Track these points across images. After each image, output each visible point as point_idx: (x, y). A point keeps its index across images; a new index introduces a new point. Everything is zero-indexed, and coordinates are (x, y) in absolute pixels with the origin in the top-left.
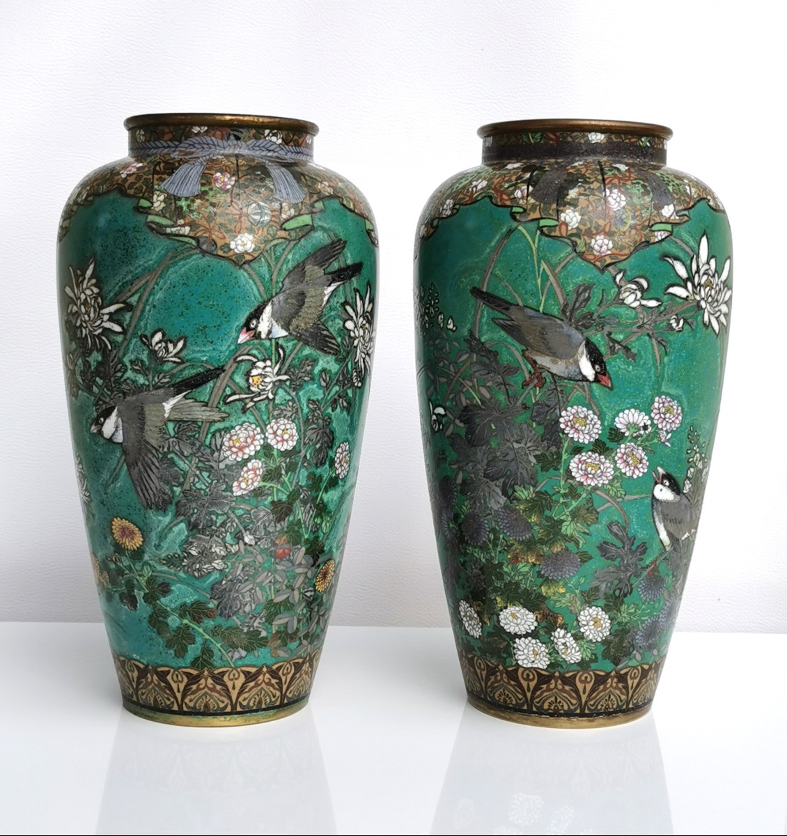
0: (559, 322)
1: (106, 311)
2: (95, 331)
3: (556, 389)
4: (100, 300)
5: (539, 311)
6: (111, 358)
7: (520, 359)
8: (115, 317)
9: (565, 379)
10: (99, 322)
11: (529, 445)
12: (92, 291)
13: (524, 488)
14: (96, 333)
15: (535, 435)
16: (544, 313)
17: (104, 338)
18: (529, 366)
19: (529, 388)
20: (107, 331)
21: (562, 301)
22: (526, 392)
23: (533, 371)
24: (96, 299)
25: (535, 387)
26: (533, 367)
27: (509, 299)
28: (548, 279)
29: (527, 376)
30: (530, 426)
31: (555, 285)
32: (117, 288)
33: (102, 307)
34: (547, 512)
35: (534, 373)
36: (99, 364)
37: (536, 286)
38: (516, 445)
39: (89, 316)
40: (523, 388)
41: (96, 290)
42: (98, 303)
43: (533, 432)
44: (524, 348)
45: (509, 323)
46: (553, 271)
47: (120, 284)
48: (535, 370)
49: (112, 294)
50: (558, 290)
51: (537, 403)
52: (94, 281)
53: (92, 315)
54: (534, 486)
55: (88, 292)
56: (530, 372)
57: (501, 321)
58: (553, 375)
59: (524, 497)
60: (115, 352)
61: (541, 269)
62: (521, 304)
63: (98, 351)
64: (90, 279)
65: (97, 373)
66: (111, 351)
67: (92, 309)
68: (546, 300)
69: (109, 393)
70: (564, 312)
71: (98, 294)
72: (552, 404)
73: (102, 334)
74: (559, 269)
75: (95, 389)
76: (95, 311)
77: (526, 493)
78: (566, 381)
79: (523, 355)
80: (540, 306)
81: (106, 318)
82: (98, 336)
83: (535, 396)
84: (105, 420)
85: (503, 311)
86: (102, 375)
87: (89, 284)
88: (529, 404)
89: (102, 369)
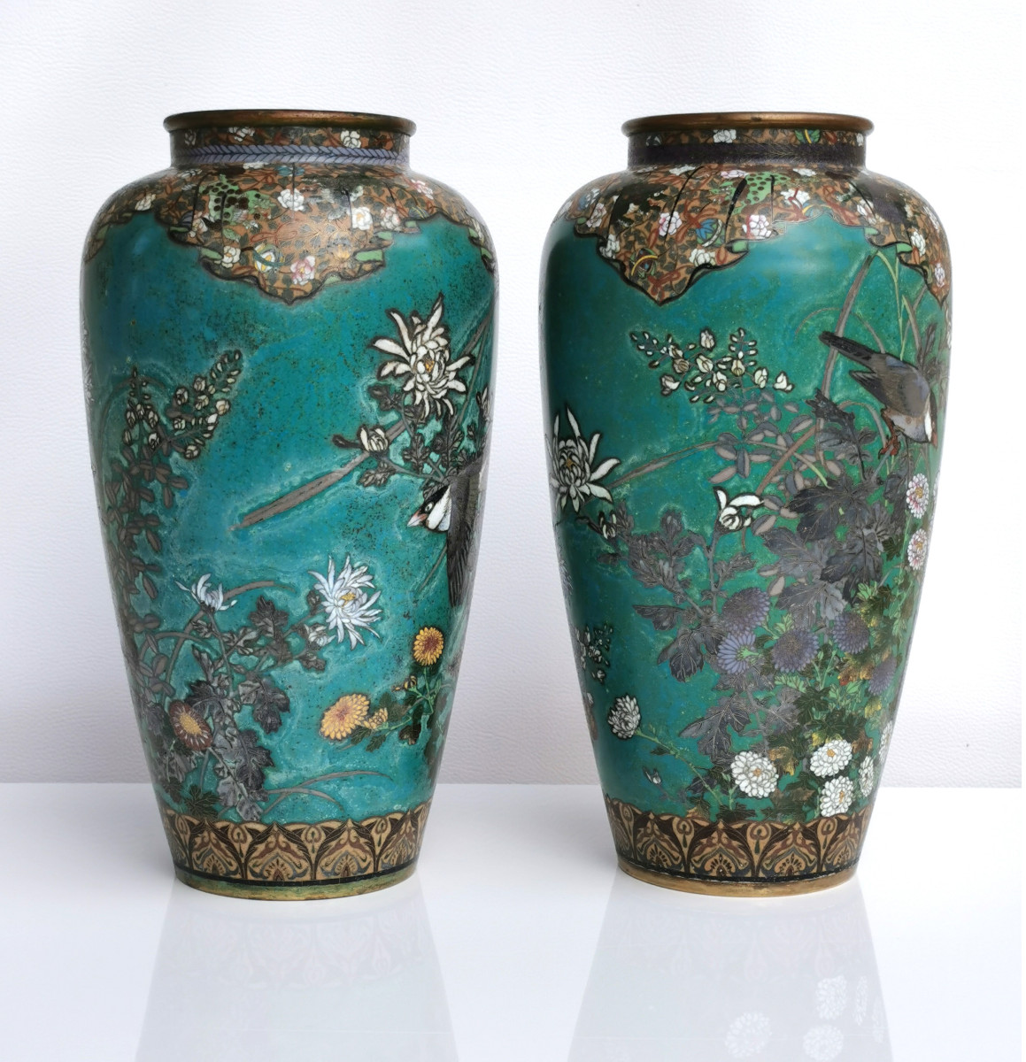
0: (915, 371)
1: (453, 367)
2: (437, 393)
3: (907, 456)
4: (447, 354)
5: (898, 359)
6: (452, 425)
7: (878, 421)
8: (461, 374)
9: (915, 441)
10: (443, 382)
11: (879, 529)
12: (437, 343)
13: (869, 585)
14: (439, 396)
15: (885, 516)
16: (904, 362)
17: (447, 401)
18: (887, 429)
19: (886, 457)
20: (451, 391)
21: (918, 345)
22: (882, 463)
23: (890, 435)
24: (442, 352)
25: (891, 455)
26: (891, 430)
27: (870, 345)
28: (908, 318)
29: (884, 441)
30: (882, 504)
31: (913, 326)
32: (465, 338)
33: (448, 363)
34: (886, 612)
35: (891, 438)
36: (438, 435)
37: (898, 327)
38: (866, 532)
39: (430, 376)
40: (879, 458)
41: (443, 342)
42: (445, 359)
43: (885, 513)
44: (883, 406)
45: (869, 376)
46: (911, 307)
47: (468, 332)
48: (892, 433)
49: (460, 346)
50: (915, 332)
51: (891, 476)
52: (441, 330)
53: (435, 374)
54: (879, 581)
55: (432, 345)
56: (887, 437)
57: (860, 375)
58: (907, 437)
59: (867, 597)
60: (456, 417)
61: (903, 306)
63: (438, 418)
64: (434, 329)
65: (433, 447)
66: (452, 416)
67: (436, 366)
68: (906, 345)
69: (444, 470)
70: (918, 358)
71: (446, 346)
72: (902, 474)
73: (445, 397)
74: (916, 305)
75: (427, 469)
76: (440, 368)
77: (869, 591)
78: (915, 444)
79: (883, 417)
80: (900, 353)
81: (452, 375)
82: (441, 400)
83: (890, 466)
84: (434, 505)
85: (864, 361)
86: (438, 448)
87: (434, 335)
88: (884, 478)
89: (439, 441)
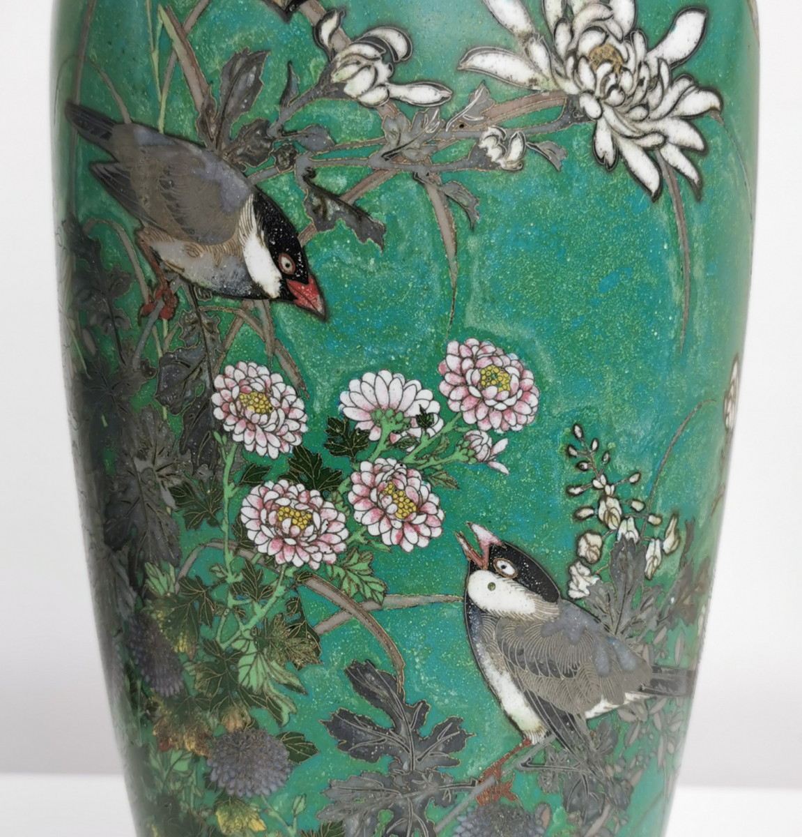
0: (195, 150)
3: (198, 321)
5: (157, 130)
7: (132, 252)
9: (215, 294)
11: (159, 462)
13: (160, 568)
15: (167, 437)
16: (168, 135)
18: (148, 268)
19: (151, 321)
21: (199, 99)
22: (146, 333)
23: (154, 281)
25: (160, 318)
26: (154, 269)
27: (108, 110)
28: (172, 49)
29: (145, 292)
30: (157, 415)
31: (185, 61)
34: (205, 631)
35: (157, 285)
37: (149, 69)
38: (140, 465)
40: (140, 324)
43: (165, 431)
44: (137, 225)
45: (111, 168)
46: (180, 28)
48: (157, 276)
50: (190, 72)
51: (166, 360)
54: (177, 566)
56: (149, 283)
57: (101, 168)
58: (192, 286)
59: (162, 592)
61: (159, 28)
62: (127, 120)
68: (168, 102)
70: (204, 124)
72: (194, 358)
74: (192, 20)
77: (163, 580)
78: (217, 299)
80: (156, 117)
83: (162, 340)
88: (153, 362)
